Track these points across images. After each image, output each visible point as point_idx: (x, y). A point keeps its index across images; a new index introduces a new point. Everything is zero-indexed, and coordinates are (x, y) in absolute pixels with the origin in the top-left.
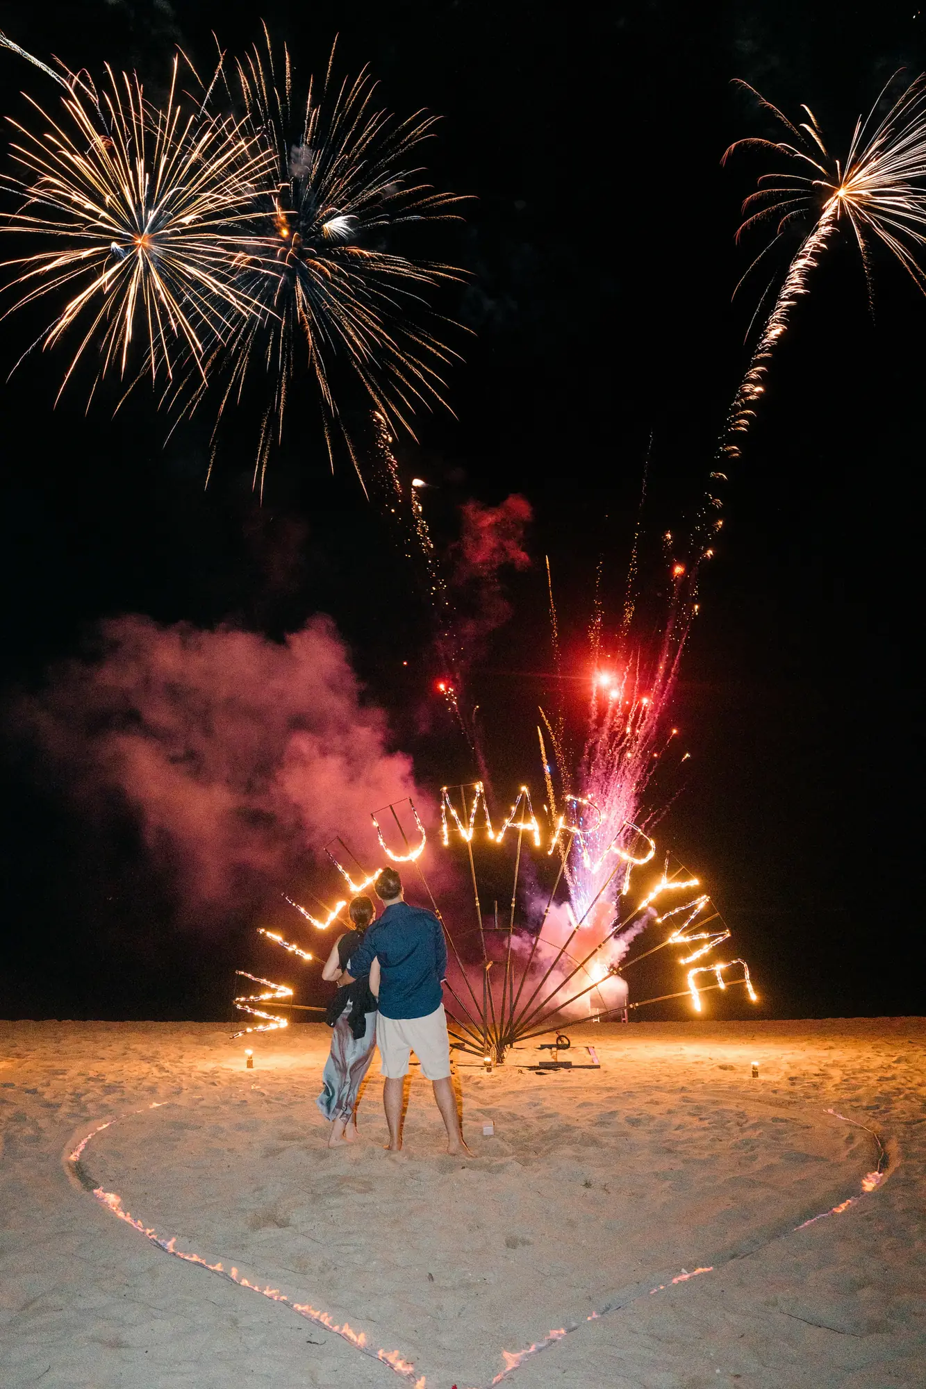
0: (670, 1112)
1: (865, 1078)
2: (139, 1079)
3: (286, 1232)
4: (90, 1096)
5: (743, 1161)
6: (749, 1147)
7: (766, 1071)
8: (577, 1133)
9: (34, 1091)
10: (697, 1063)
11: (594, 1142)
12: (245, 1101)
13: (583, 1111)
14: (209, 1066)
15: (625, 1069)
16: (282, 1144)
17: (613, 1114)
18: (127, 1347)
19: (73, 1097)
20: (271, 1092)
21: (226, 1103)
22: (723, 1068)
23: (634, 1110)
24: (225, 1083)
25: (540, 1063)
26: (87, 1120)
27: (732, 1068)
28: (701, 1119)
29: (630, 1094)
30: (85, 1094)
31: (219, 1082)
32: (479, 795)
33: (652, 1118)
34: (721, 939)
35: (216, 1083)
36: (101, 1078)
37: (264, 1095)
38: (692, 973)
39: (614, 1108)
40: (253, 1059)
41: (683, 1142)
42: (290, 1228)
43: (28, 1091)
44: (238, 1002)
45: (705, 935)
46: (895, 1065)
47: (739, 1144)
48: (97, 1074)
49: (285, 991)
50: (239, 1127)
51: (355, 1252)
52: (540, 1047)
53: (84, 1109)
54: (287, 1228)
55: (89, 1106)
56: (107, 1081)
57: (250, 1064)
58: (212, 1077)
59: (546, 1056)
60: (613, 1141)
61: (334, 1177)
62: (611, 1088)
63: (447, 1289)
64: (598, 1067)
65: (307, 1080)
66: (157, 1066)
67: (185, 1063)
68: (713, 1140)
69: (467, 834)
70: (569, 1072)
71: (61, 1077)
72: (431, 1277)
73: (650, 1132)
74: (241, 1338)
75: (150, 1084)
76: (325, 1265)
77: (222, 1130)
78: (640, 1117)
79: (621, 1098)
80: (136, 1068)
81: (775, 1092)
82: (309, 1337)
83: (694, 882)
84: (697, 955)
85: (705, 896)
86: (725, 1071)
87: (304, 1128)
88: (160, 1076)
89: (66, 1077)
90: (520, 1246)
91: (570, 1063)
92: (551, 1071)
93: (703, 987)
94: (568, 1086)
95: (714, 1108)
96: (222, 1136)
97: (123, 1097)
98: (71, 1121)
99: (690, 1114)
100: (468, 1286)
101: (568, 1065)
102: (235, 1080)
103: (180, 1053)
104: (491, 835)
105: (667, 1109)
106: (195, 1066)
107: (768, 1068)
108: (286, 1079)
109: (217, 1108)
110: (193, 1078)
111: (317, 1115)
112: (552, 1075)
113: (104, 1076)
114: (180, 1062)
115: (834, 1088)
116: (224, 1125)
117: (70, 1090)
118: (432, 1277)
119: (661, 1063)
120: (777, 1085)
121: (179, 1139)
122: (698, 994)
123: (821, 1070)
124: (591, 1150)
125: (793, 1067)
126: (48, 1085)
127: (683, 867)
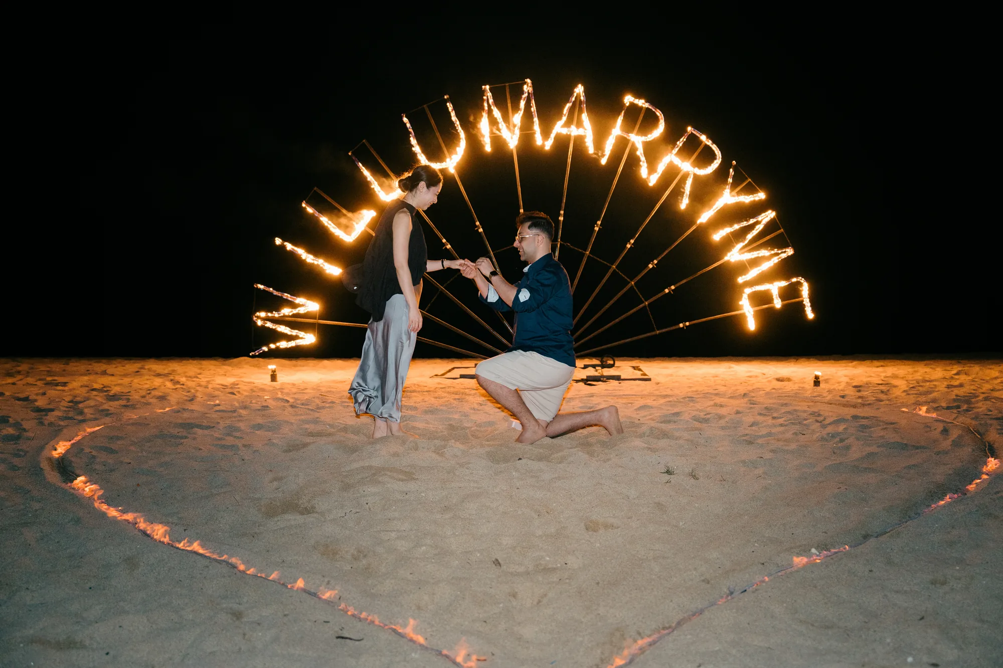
0: (738, 412)
1: (933, 386)
2: (149, 390)
3: (310, 519)
4: (92, 403)
5: (835, 451)
6: (838, 439)
7: (826, 381)
8: (644, 428)
9: (26, 399)
10: (750, 377)
11: (665, 435)
12: (267, 407)
13: (643, 413)
14: (229, 380)
15: (677, 382)
16: (308, 440)
17: (677, 414)
18: (83, 647)
19: (71, 404)
20: (296, 399)
21: (245, 408)
22: (778, 380)
23: (701, 411)
24: (246, 394)
25: (587, 377)
26: (84, 421)
27: (789, 380)
28: (774, 418)
29: (691, 399)
30: (85, 401)
31: (239, 392)
32: (526, 95)
33: (721, 417)
34: (784, 256)
35: (235, 393)
36: (105, 389)
37: (288, 401)
38: (748, 291)
39: (676, 410)
40: (277, 373)
41: (761, 437)
42: (315, 515)
43: (19, 399)
44: (258, 317)
45: (764, 253)
46: (957, 377)
47: (825, 436)
48: (102, 386)
49: (310, 306)
50: (259, 427)
51: (398, 538)
52: (583, 366)
53: (81, 413)
54: (312, 515)
55: (86, 411)
56: (112, 392)
57: (274, 378)
58: (231, 388)
59: (591, 372)
60: (686, 435)
61: (370, 467)
62: (667, 395)
63: (518, 574)
64: (649, 380)
65: (336, 390)
66: (172, 380)
67: (203, 380)
68: (795, 434)
69: (512, 140)
70: (620, 383)
71: (60, 388)
72: (497, 563)
73: (723, 428)
74: (244, 635)
75: (161, 394)
76: (359, 551)
77: (238, 429)
78: (708, 416)
79: (680, 402)
80: (148, 382)
81: (843, 397)
82: (340, 631)
83: (761, 196)
84: (753, 273)
85: (770, 211)
86: (783, 383)
87: (331, 426)
88: (174, 387)
89: (66, 388)
90: (602, 531)
91: (620, 376)
92: (600, 383)
93: (758, 306)
94: (621, 394)
95: (784, 409)
96: (238, 434)
97: (128, 404)
98: (62, 423)
99: (760, 414)
100: (547, 570)
101: (618, 378)
102: (256, 392)
103: (199, 371)
104: (539, 140)
105: (734, 410)
106: (213, 380)
107: (827, 379)
108: (314, 389)
109: (234, 411)
110: (210, 389)
111: (346, 416)
112: (600, 386)
113: (111, 387)
114: (197, 378)
115: (905, 394)
116: (242, 425)
117: (68, 399)
118: (499, 563)
119: (713, 377)
120: (842, 392)
121: (186, 437)
122: (753, 313)
123: (883, 381)
124: (663, 443)
125: (851, 379)
126: (44, 394)
127: (750, 180)
